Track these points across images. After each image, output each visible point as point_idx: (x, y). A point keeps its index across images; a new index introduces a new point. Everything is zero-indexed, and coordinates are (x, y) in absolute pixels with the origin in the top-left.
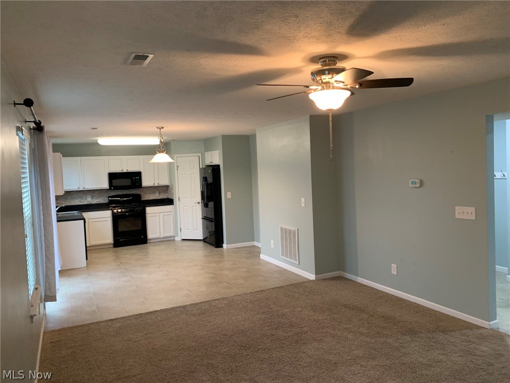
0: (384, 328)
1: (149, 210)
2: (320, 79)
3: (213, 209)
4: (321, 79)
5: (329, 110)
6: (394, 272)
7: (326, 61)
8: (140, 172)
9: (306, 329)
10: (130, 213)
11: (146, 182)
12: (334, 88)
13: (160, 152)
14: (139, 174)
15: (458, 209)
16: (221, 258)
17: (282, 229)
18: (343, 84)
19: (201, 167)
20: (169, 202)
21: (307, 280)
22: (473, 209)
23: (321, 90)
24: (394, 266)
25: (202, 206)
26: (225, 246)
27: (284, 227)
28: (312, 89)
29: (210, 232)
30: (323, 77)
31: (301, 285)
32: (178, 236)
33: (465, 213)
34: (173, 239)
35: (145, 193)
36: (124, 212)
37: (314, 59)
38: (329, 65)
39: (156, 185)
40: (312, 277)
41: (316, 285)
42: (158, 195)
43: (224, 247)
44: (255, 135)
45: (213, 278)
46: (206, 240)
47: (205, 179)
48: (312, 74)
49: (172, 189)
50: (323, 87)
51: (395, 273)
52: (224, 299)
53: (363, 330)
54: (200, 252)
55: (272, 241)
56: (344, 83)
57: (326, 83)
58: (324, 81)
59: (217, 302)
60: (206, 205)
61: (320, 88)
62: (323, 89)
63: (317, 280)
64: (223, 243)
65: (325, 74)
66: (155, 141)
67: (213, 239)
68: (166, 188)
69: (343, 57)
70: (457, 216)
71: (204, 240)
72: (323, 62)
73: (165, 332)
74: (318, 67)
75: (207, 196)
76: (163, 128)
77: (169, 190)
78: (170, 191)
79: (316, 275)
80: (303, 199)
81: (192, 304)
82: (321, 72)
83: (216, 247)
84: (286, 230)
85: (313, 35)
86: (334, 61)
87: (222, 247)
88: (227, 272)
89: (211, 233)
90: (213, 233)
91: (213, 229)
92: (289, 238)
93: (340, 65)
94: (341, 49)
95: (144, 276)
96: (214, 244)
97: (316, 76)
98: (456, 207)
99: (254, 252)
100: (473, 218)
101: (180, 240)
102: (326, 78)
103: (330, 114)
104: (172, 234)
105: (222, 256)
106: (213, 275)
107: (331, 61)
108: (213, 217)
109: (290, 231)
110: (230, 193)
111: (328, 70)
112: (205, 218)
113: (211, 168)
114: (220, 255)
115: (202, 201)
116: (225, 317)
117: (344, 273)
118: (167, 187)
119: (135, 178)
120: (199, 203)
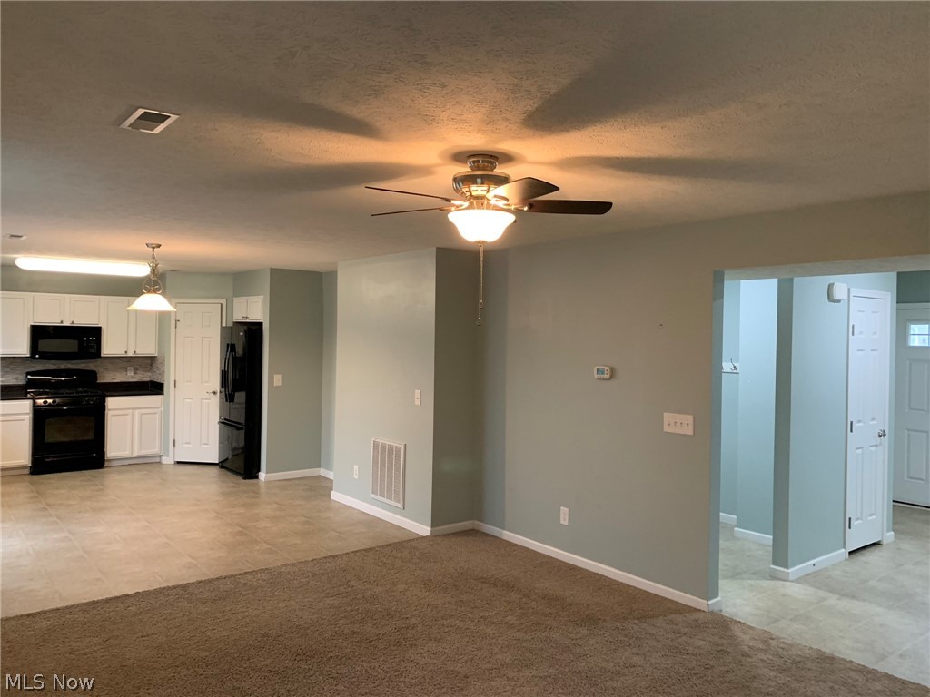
0: (546, 615)
1: (112, 402)
2: (467, 189)
3: (244, 405)
4: (469, 191)
5: (479, 242)
6: (564, 520)
7: (478, 161)
8: (100, 328)
9: (413, 621)
10: (72, 407)
11: (108, 348)
12: (489, 207)
13: (149, 292)
14: (96, 331)
15: (668, 417)
16: (255, 497)
17: (376, 445)
18: (505, 202)
19: (224, 325)
20: (156, 388)
21: (416, 537)
22: (689, 418)
23: (468, 208)
24: (564, 510)
25: (221, 398)
26: (262, 475)
27: (380, 441)
28: (454, 205)
29: (234, 450)
30: (473, 187)
31: (405, 546)
32: (168, 456)
33: (679, 423)
34: (158, 460)
35: (107, 369)
36: (58, 405)
37: (459, 157)
38: (484, 169)
39: (130, 354)
40: (425, 530)
41: (432, 545)
42: (132, 374)
43: (260, 477)
44: (336, 272)
45: (241, 534)
46: (225, 465)
47: (230, 348)
48: (455, 180)
49: (163, 363)
50: (472, 203)
51: (566, 523)
52: (262, 571)
53: (512, 619)
54: (212, 486)
55: (356, 467)
56: (507, 200)
57: (477, 198)
58: (474, 194)
59: (249, 577)
60: (229, 398)
61: (466, 204)
62: (471, 207)
63: (434, 536)
64: (259, 470)
65: (475, 183)
66: (141, 270)
67: (240, 463)
68: (150, 362)
69: (507, 158)
70: (666, 429)
71: (222, 465)
72: (474, 162)
73: (145, 634)
74: (464, 169)
75: (234, 380)
76: (159, 246)
77: (155, 365)
78: (158, 368)
79: (432, 526)
80: (418, 393)
81: (200, 582)
82: (469, 179)
83: (245, 478)
84: (383, 446)
85: (464, 117)
86: (492, 163)
87: (257, 477)
88: (266, 524)
89: (236, 452)
90: (240, 451)
91: (242, 444)
92: (388, 461)
93: (500, 170)
94: (505, 146)
95: (100, 529)
96: (242, 472)
97: (461, 184)
98: (665, 414)
99: (320, 488)
100: (690, 431)
101: (173, 462)
102: (478, 190)
103: (482, 249)
104: (155, 451)
105: (256, 494)
106: (241, 529)
107: (487, 162)
108: (243, 421)
109: (391, 448)
110: (279, 376)
111: (482, 177)
112: (226, 423)
113: (245, 328)
114: (253, 492)
115: (223, 390)
116: (264, 604)
117: (482, 524)
118: (152, 359)
119: (87, 339)
120: (215, 393)
